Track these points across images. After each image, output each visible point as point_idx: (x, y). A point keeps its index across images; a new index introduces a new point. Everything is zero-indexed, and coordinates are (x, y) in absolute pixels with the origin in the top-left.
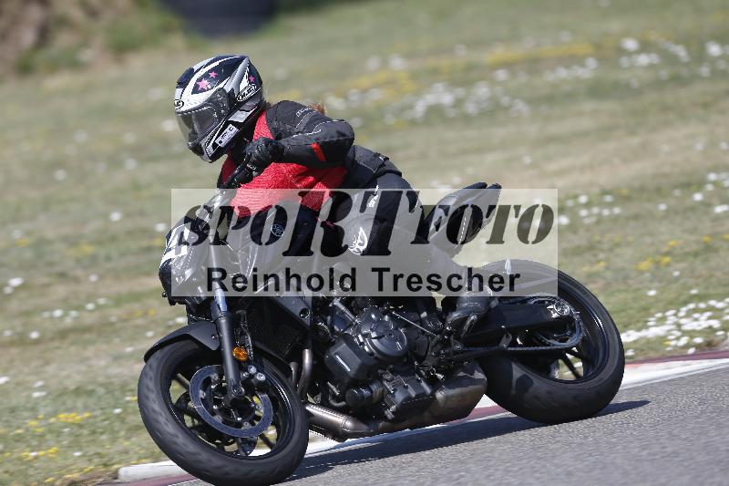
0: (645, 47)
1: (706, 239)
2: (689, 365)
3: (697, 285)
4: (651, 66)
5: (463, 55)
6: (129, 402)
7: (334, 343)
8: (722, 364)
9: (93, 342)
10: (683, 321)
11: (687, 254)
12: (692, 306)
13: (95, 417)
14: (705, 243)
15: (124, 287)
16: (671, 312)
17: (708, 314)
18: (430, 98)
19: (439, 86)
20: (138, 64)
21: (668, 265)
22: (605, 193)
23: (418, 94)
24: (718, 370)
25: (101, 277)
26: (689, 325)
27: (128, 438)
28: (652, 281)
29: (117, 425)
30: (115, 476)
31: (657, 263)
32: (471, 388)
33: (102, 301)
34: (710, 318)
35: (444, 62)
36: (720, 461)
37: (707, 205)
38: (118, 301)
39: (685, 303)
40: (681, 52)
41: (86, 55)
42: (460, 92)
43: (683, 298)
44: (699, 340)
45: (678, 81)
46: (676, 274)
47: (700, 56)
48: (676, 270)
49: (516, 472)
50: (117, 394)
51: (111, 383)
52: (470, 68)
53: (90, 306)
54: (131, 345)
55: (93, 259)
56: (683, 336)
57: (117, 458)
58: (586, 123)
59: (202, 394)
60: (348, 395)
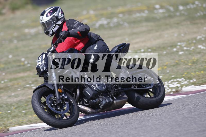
0: (162, 7)
1: (177, 61)
2: (171, 97)
3: (174, 74)
4: (163, 13)
5: (110, 10)
6: (12, 109)
7: (86, 87)
8: (180, 97)
9: (3, 92)
10: (170, 85)
11: (171, 66)
12: (172, 80)
13: (3, 113)
14: (176, 63)
15: (12, 76)
16: (166, 82)
17: (177, 83)
18: (100, 22)
19: (103, 19)
20: (18, 13)
21: (166, 69)
22: (149, 48)
23: (97, 21)
24: (179, 99)
25: (6, 74)
26: (171, 86)
27: (12, 119)
28: (161, 73)
29: (9, 115)
30: (8, 130)
31: (163, 68)
32: (123, 100)
33: (6, 80)
34: (177, 84)
35: (105, 12)
36: (179, 124)
37: (177, 52)
38: (11, 80)
39: (170, 80)
40: (172, 9)
41: (4, 11)
42: (109, 20)
43: (170, 78)
44: (174, 90)
45: (170, 17)
46: (168, 71)
47: (177, 10)
48: (168, 70)
49: (121, 128)
50: (9, 107)
51: (7, 104)
52: (112, 13)
53: (3, 82)
54: (14, 93)
55: (4, 69)
56: (169, 89)
57: (9, 125)
58: (144, 29)
59: (49, 102)
60: (90, 102)
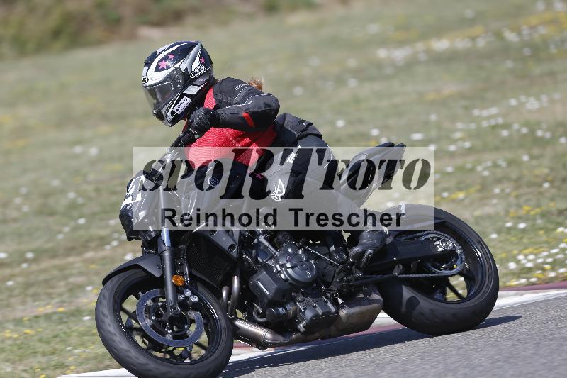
7: (256, 272)
60: (267, 313)
